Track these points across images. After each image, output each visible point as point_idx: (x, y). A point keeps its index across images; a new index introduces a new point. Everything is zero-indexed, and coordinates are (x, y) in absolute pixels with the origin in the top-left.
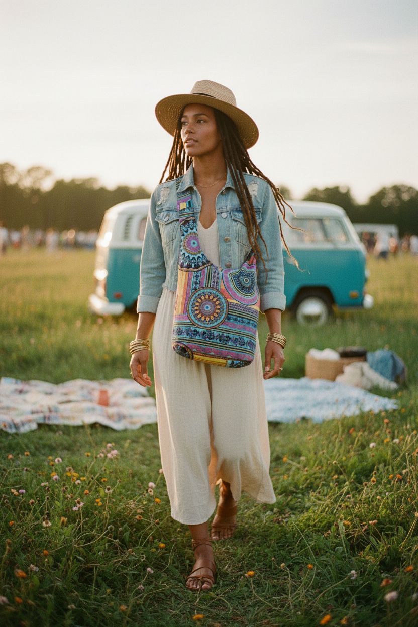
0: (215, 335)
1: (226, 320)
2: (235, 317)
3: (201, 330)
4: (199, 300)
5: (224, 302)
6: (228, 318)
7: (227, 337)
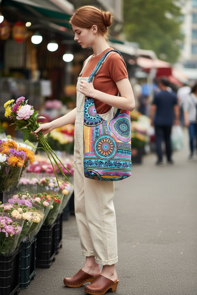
0: (112, 163)
1: (117, 153)
2: (121, 151)
3: (104, 161)
4: (100, 143)
5: (115, 142)
6: (118, 152)
7: (119, 163)
